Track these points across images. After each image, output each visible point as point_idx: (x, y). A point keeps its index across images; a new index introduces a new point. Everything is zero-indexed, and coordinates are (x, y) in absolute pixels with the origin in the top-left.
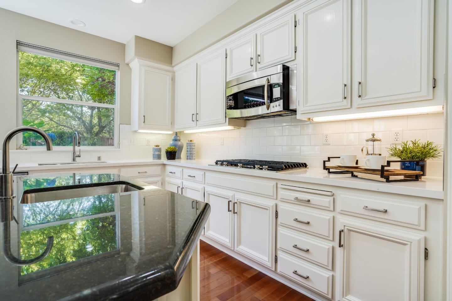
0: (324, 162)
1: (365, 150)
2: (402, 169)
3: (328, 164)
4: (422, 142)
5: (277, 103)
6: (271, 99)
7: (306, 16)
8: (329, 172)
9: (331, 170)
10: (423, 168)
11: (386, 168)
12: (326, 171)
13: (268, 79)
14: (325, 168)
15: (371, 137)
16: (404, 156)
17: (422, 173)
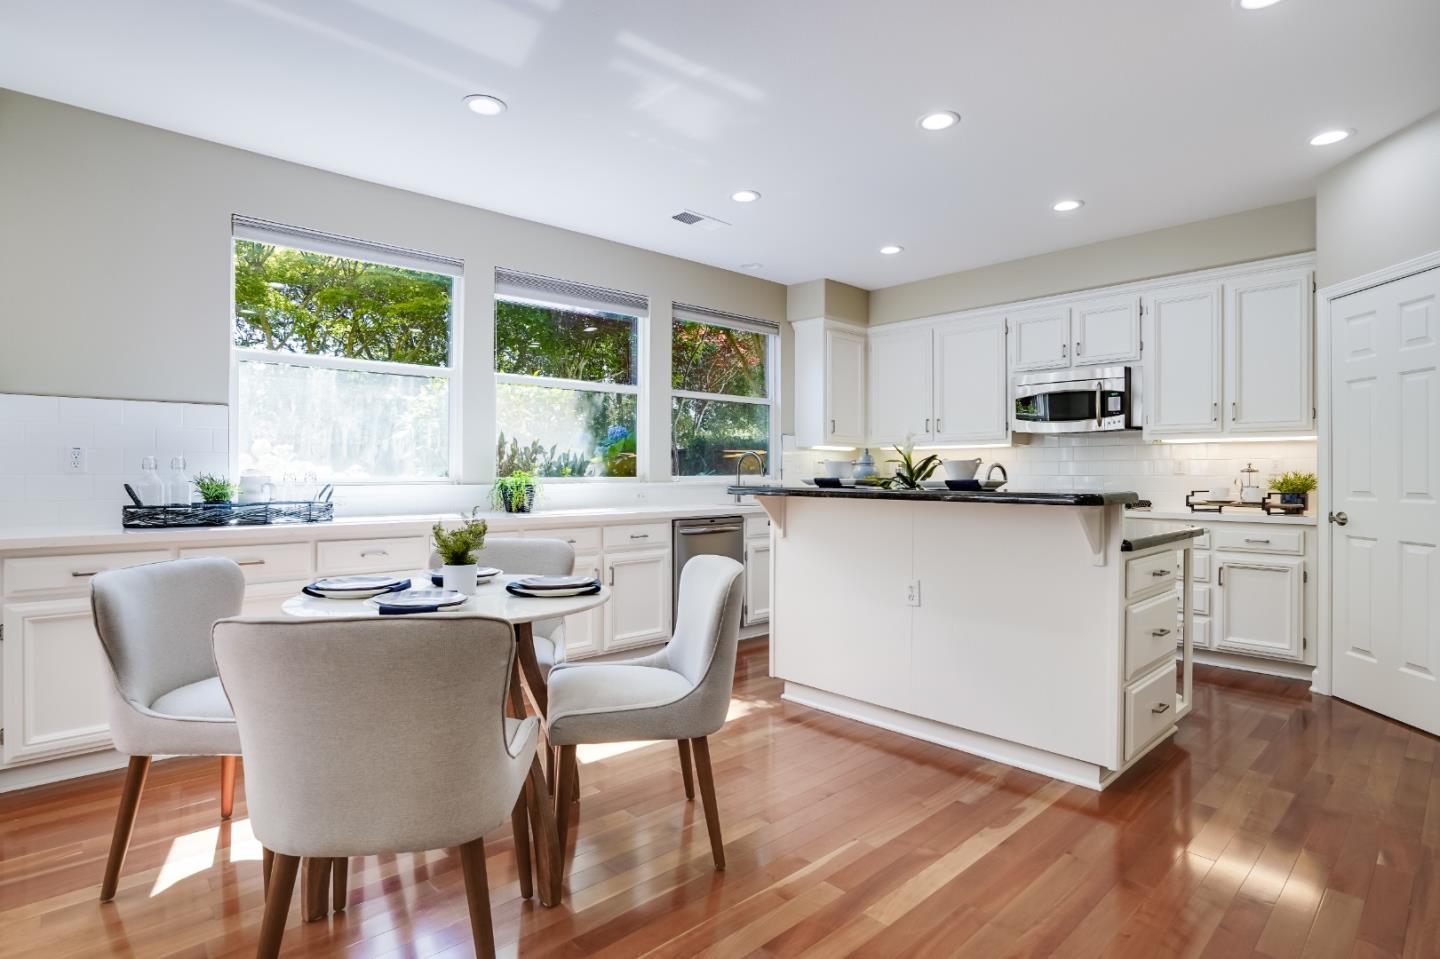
0: (1188, 497)
1: (1238, 483)
2: (1282, 502)
3: (1191, 500)
4: (1304, 474)
5: (1116, 418)
6: (1105, 413)
7: (1158, 305)
8: (1193, 510)
9: (1196, 507)
10: (1304, 501)
11: (1267, 501)
12: (1189, 509)
13: (1100, 384)
14: (1188, 504)
15: (1247, 467)
16: (1284, 489)
17: (1302, 506)
